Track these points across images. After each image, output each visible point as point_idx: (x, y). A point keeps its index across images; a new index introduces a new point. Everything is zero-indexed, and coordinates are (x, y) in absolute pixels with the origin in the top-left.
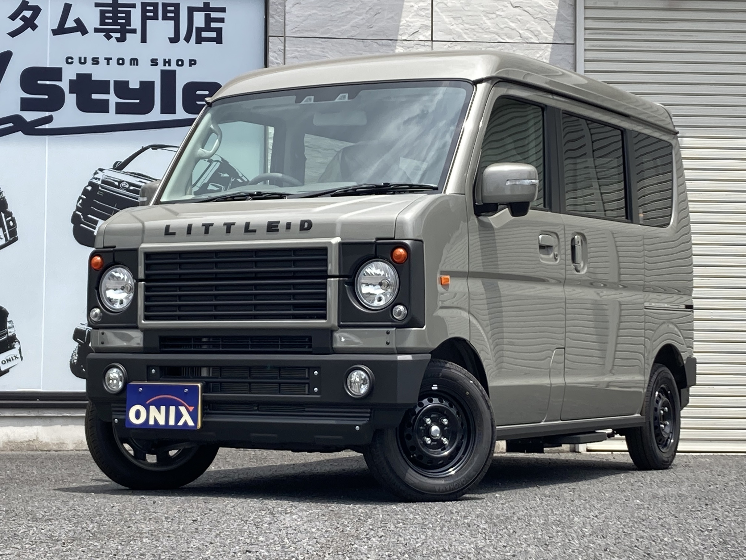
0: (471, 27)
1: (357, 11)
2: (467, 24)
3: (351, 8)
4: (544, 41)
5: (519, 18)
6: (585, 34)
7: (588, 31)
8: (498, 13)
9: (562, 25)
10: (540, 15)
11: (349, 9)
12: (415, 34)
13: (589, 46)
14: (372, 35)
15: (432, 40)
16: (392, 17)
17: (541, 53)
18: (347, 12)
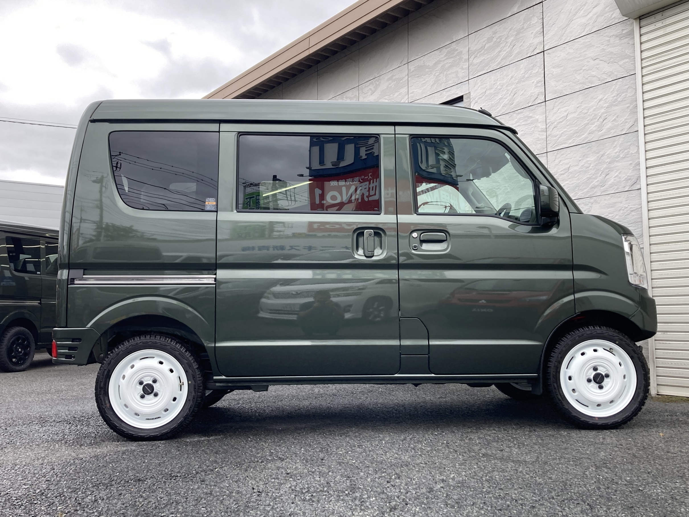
0: (568, 84)
1: (505, 97)
2: (565, 83)
3: (502, 95)
4: (615, 78)
5: (598, 66)
6: (641, 63)
7: (643, 61)
8: (584, 68)
9: (627, 62)
10: (612, 60)
11: (501, 97)
12: (536, 100)
13: (645, 72)
14: (513, 109)
15: (545, 101)
16: (523, 94)
17: (613, 88)
18: (500, 99)
